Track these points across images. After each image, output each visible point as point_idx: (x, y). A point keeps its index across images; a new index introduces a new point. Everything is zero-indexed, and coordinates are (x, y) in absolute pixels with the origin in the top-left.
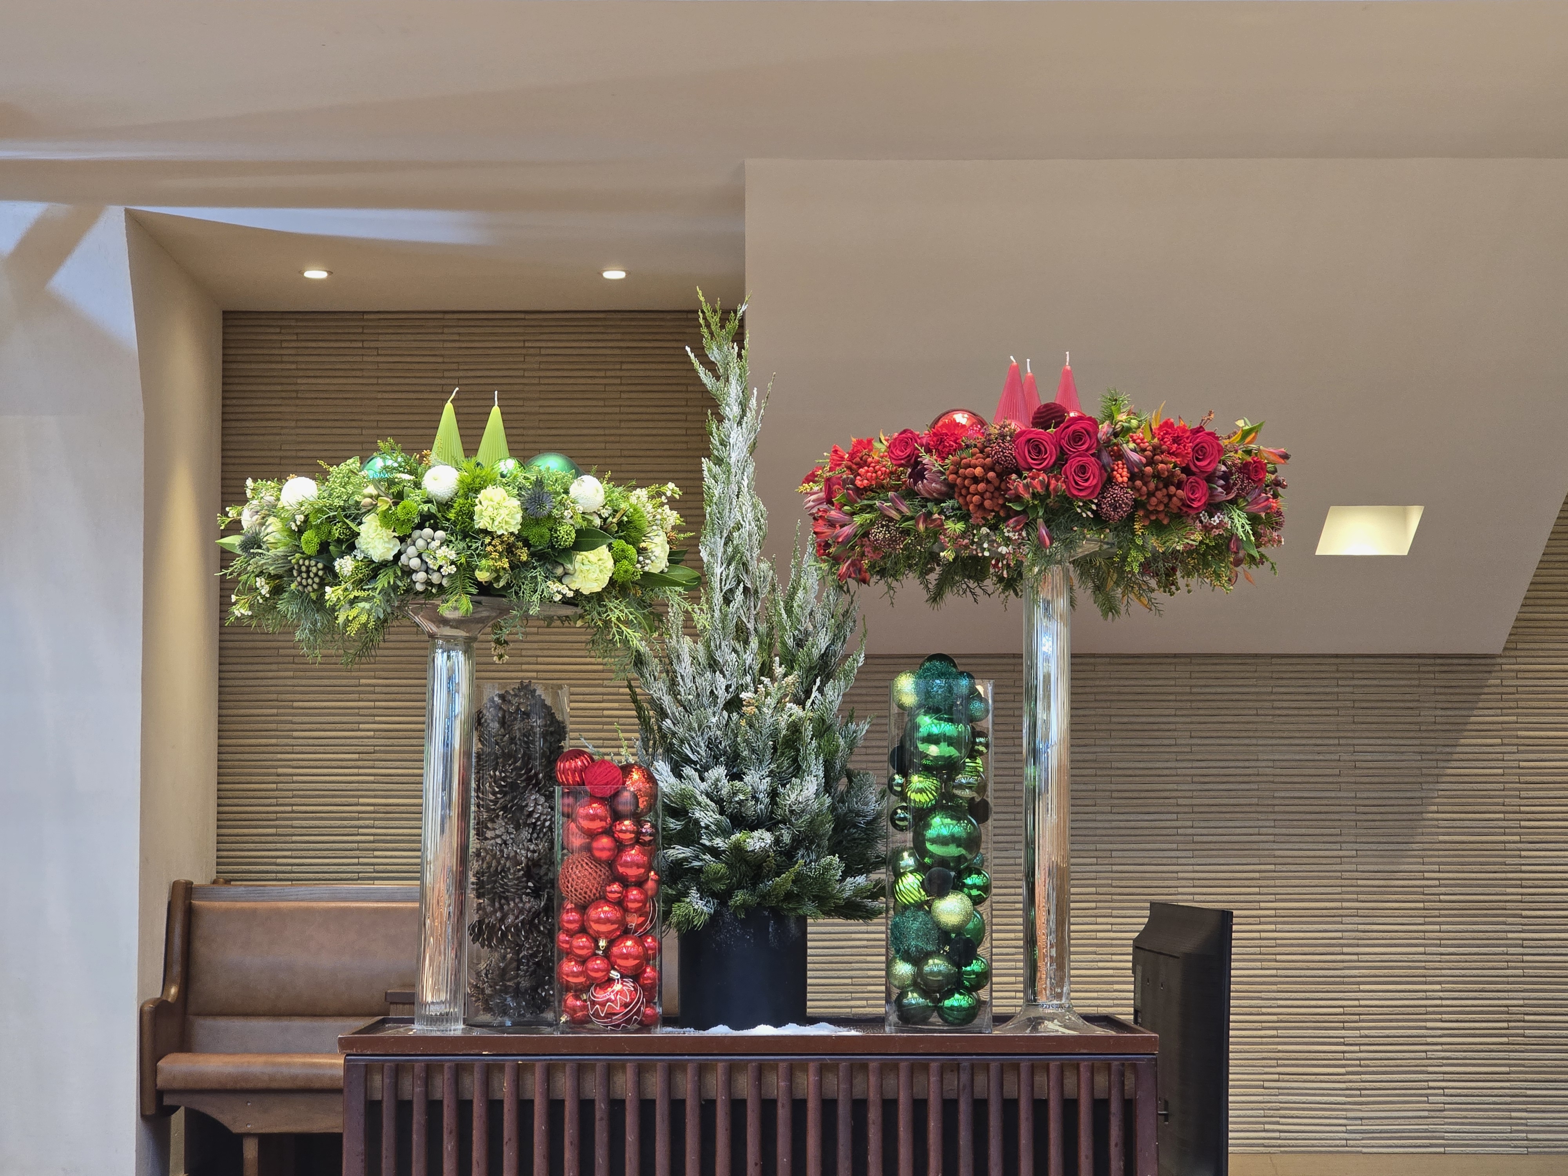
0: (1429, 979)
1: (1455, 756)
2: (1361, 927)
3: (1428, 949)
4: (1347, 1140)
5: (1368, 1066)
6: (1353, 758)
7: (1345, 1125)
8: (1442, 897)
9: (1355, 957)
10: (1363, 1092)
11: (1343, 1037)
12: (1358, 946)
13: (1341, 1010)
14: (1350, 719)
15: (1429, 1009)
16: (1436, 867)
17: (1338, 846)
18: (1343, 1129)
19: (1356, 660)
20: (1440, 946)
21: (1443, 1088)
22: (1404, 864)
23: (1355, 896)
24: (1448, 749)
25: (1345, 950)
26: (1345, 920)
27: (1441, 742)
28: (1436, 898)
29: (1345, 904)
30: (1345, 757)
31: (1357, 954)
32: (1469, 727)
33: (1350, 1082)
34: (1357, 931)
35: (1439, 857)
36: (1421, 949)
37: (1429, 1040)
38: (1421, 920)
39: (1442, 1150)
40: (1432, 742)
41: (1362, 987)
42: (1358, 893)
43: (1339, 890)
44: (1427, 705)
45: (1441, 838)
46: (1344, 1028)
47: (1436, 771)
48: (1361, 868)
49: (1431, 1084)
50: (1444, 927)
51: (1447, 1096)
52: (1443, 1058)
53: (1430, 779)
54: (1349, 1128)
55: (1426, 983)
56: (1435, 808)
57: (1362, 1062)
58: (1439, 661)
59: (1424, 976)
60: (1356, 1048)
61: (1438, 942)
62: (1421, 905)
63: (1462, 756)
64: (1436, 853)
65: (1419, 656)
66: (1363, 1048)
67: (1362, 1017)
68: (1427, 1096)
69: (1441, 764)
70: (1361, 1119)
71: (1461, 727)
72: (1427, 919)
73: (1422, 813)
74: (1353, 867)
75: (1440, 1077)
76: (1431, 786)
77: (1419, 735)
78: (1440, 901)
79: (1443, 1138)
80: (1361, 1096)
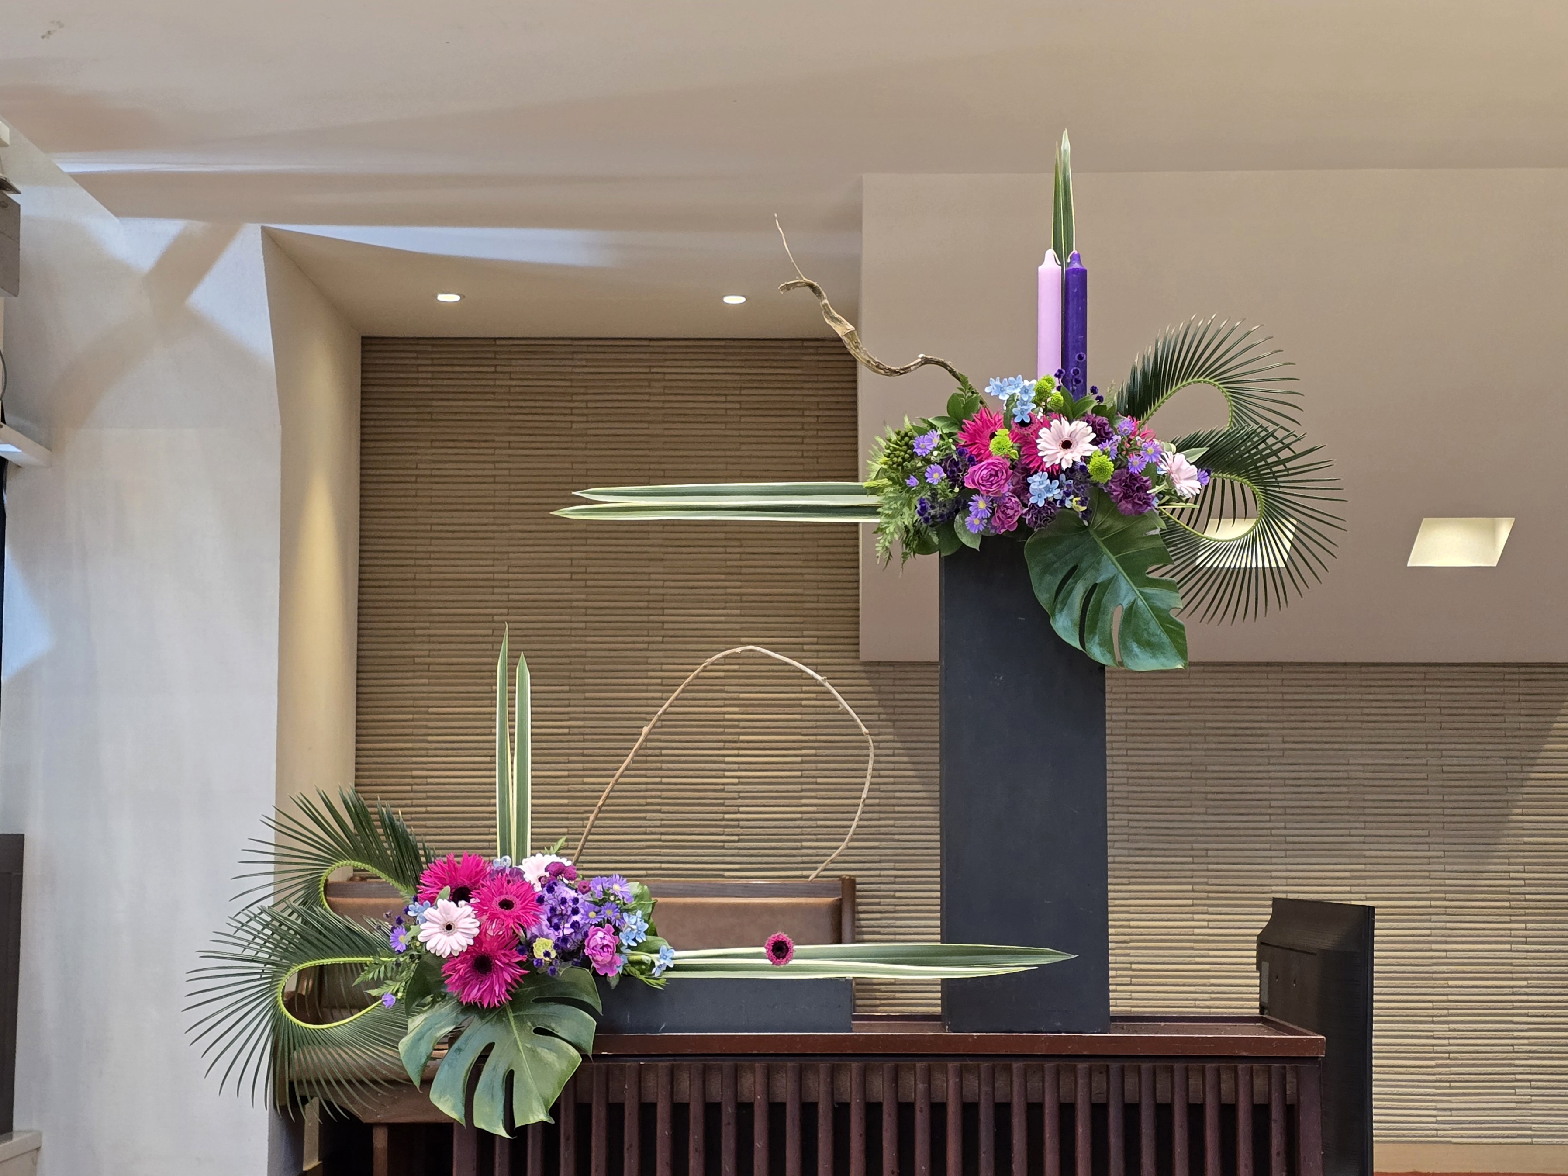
0: (1515, 975)
1: (1539, 761)
2: (1449, 925)
3: (1514, 947)
4: (1437, 1130)
5: (1457, 1059)
6: (1440, 763)
7: (1435, 1116)
8: (1528, 897)
9: (1444, 954)
10: (1453, 1084)
11: (1433, 1031)
12: (1446, 943)
13: (1430, 1005)
14: (1437, 726)
15: (1515, 1004)
16: (1521, 868)
17: (1426, 847)
18: (1433, 1119)
19: (1442, 669)
20: (1526, 943)
21: (1530, 1081)
22: (1489, 864)
23: (1443, 895)
24: (1532, 755)
25: (1434, 947)
26: (1434, 918)
27: (1526, 747)
28: (1522, 897)
29: (1433, 903)
30: (1432, 761)
31: (1446, 951)
32: (1552, 733)
33: (1440, 1074)
34: (1446, 929)
35: (1524, 857)
36: (1508, 947)
37: (1516, 1034)
38: (1507, 918)
39: (1529, 1140)
40: (1517, 747)
41: (1451, 983)
42: (1446, 892)
43: (1428, 889)
44: (1511, 712)
45: (1526, 839)
46: (1433, 1022)
47: (1521, 776)
48: (1448, 868)
49: (1519, 1077)
50: (1529, 925)
51: (1533, 1088)
52: (1530, 1052)
53: (1515, 783)
54: (1439, 1118)
55: (1512, 979)
56: (1519, 811)
57: (1451, 1055)
58: (1523, 670)
59: (1511, 973)
60: (1446, 1042)
61: (1524, 939)
62: (1507, 904)
63: (1546, 761)
64: (1521, 854)
65: (1504, 665)
66: (1452, 1041)
67: (1451, 1012)
68: (1514, 1088)
69: (1525, 769)
70: (1451, 1110)
71: (1543, 733)
72: (1513, 918)
73: (1507, 815)
74: (1441, 867)
75: (1527, 1069)
76: (1517, 790)
77: (1504, 740)
78: (1526, 900)
79: (1530, 1129)
80: (1450, 1087)
